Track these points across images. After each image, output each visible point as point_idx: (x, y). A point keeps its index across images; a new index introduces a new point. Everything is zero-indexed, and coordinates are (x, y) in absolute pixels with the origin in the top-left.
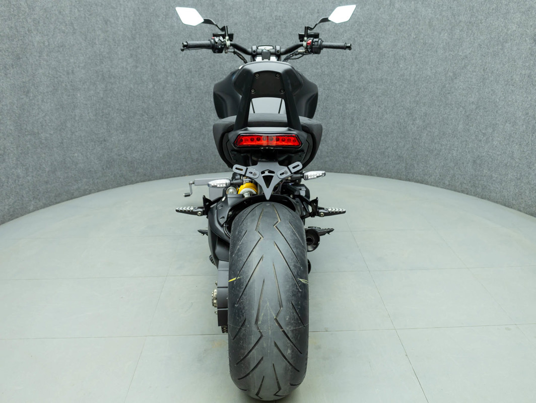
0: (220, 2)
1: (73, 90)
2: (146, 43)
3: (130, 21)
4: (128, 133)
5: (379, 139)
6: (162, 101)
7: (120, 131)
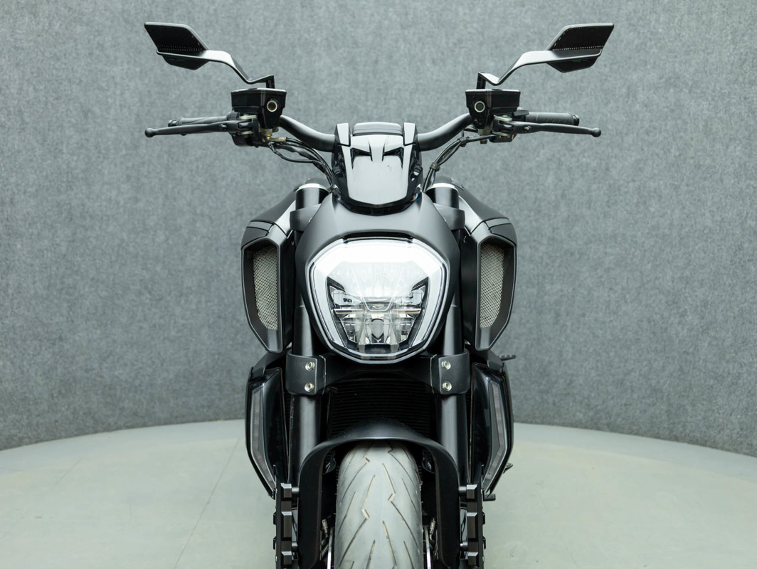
0: (304, 88)
1: (9, 235)
2: (159, 157)
3: (130, 114)
4: (109, 326)
5: (612, 354)
6: (180, 268)
7: (94, 322)
